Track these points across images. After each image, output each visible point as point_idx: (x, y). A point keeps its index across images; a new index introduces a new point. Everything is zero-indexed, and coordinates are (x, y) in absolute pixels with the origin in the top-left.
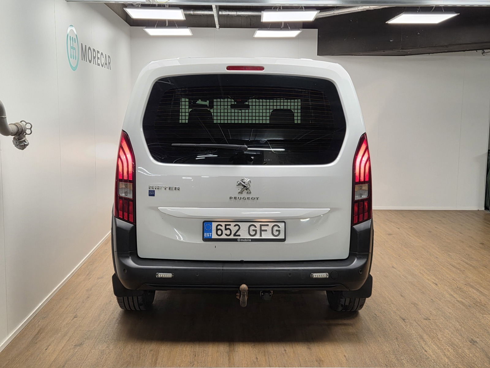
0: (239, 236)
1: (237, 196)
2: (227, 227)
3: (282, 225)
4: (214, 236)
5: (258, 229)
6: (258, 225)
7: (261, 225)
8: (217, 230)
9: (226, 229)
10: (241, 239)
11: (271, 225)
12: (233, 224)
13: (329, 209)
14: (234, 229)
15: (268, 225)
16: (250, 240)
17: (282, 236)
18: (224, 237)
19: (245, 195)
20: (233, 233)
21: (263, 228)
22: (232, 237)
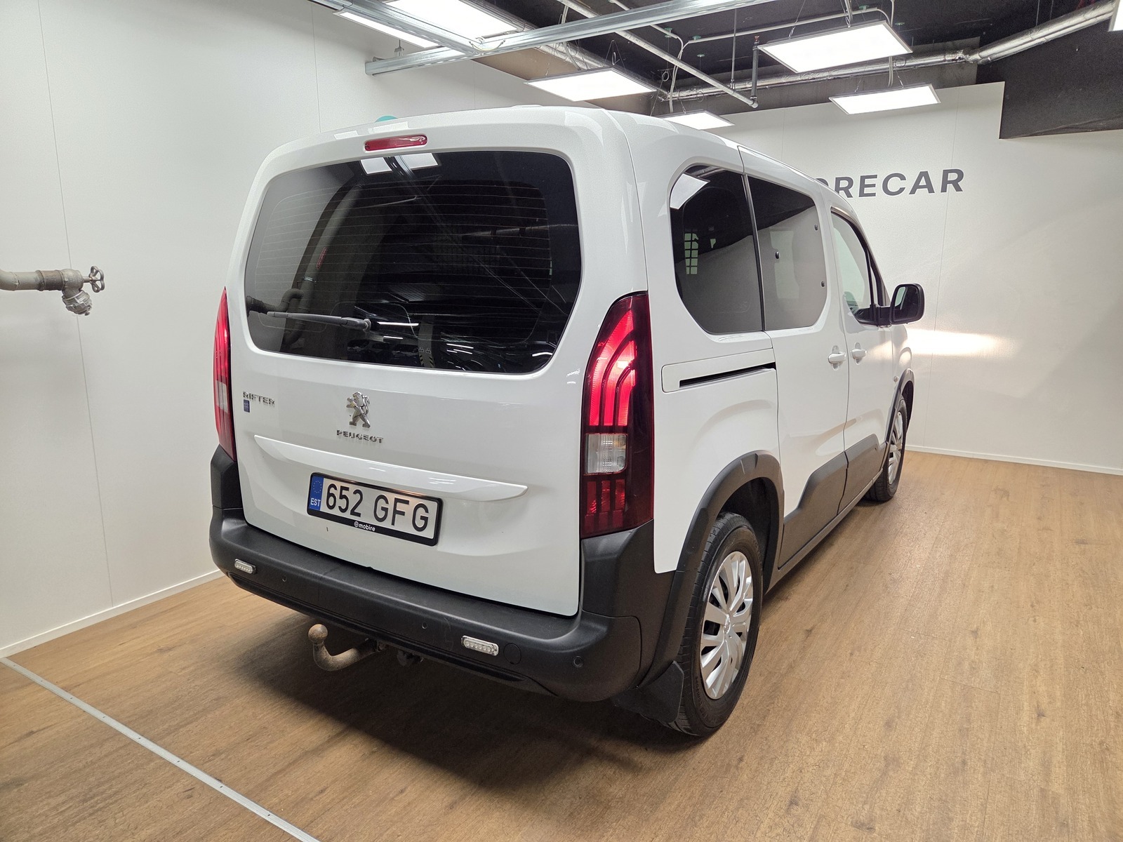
0: (359, 515)
1: (349, 429)
2: (344, 493)
3: (432, 506)
4: (324, 509)
5: (390, 507)
6: (391, 497)
7: (397, 500)
8: (330, 495)
9: (342, 497)
10: (360, 523)
11: (414, 502)
12: (353, 488)
13: (525, 487)
14: (353, 499)
15: (407, 502)
16: (374, 529)
17: (429, 533)
18: (336, 512)
19: (359, 429)
20: (350, 508)
21: (400, 507)
22: (347, 515)
